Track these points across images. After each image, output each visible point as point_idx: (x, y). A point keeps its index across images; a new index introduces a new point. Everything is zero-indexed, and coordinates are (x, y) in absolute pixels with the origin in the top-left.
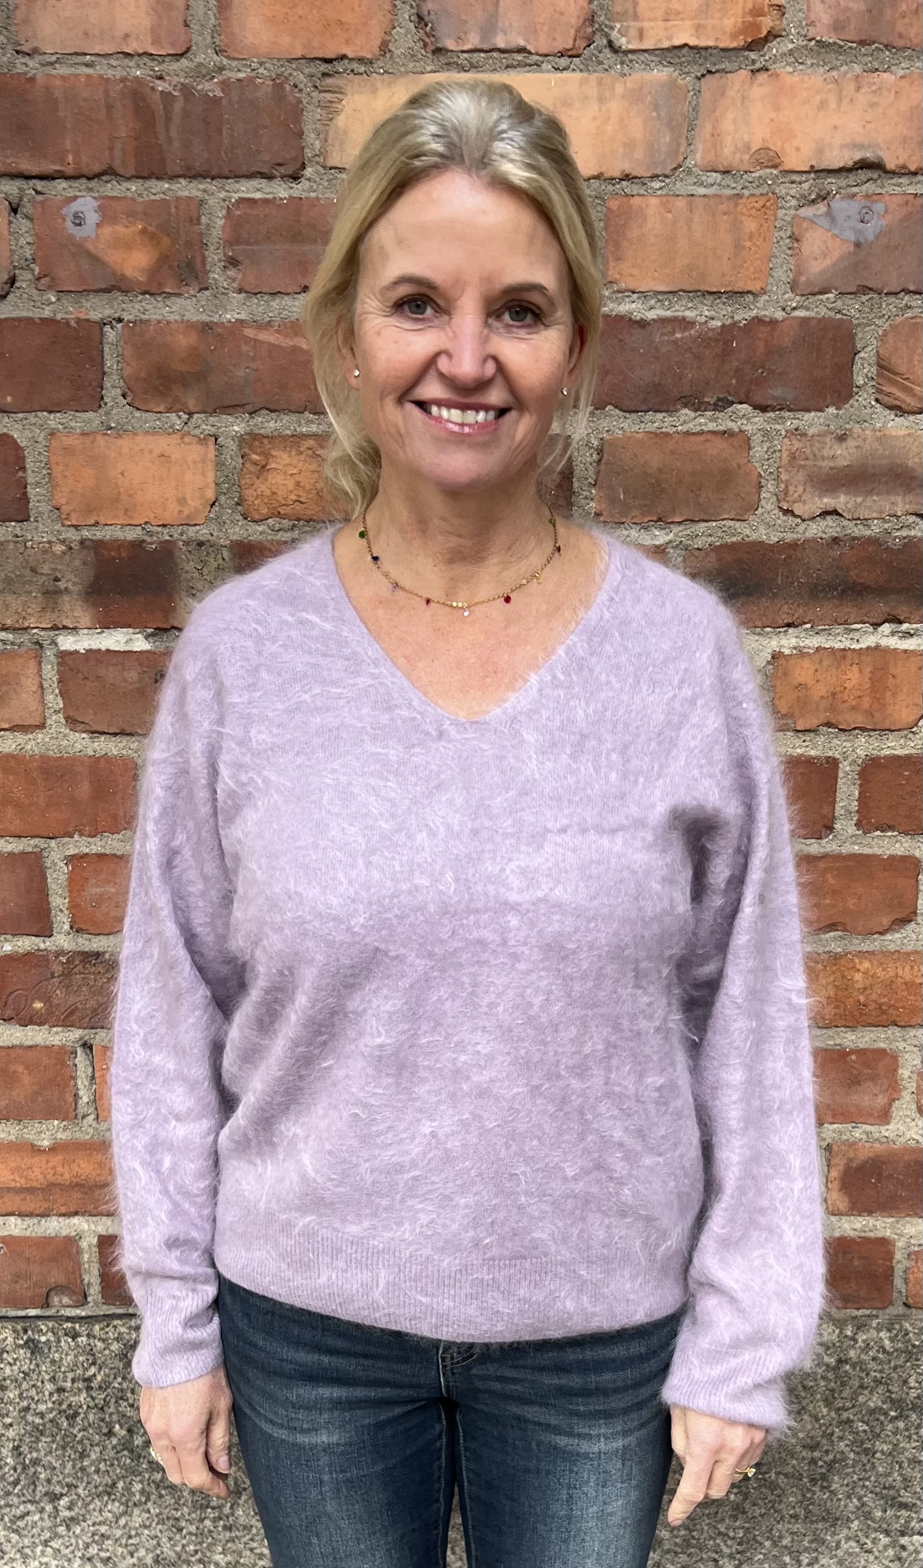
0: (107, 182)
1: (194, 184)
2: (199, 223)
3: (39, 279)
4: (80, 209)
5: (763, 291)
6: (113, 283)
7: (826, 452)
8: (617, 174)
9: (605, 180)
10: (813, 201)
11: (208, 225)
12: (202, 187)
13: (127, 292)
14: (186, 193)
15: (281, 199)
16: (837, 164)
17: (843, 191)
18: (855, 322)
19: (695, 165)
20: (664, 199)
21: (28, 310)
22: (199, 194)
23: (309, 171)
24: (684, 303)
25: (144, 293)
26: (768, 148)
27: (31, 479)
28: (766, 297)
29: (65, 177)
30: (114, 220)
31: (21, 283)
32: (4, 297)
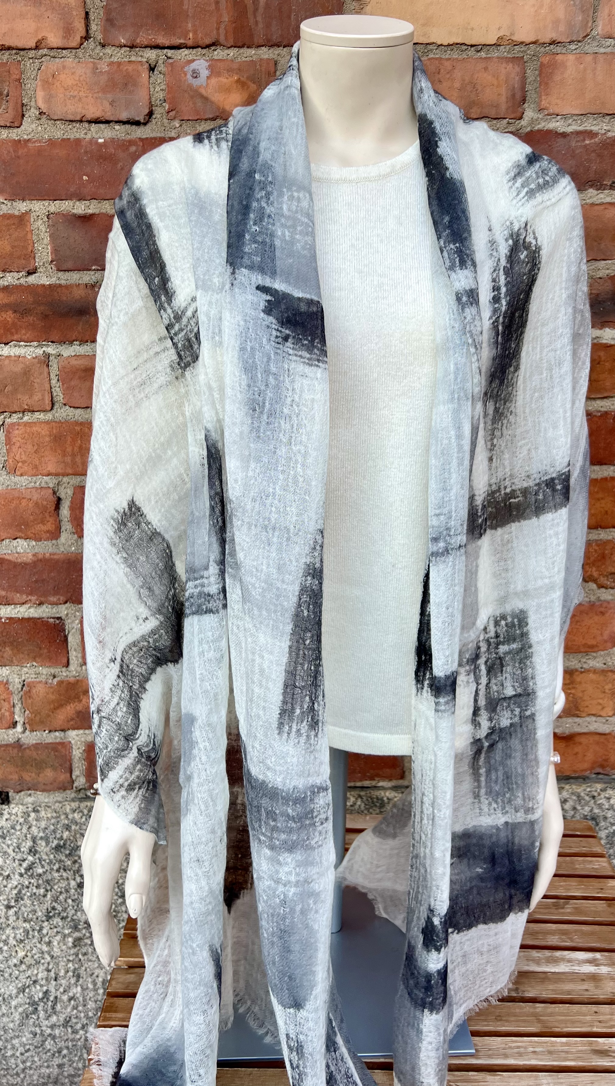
0: (215, 50)
1: (272, 50)
2: (275, 75)
3: (168, 112)
4: (197, 67)
6: (218, 114)
8: (547, 40)
9: (539, 45)
12: (276, 52)
14: (266, 57)
19: (598, 34)
20: (578, 56)
21: (161, 132)
22: (275, 57)
24: (590, 121)
29: (187, 47)
30: (218, 74)
31: (157, 115)
32: (145, 124)
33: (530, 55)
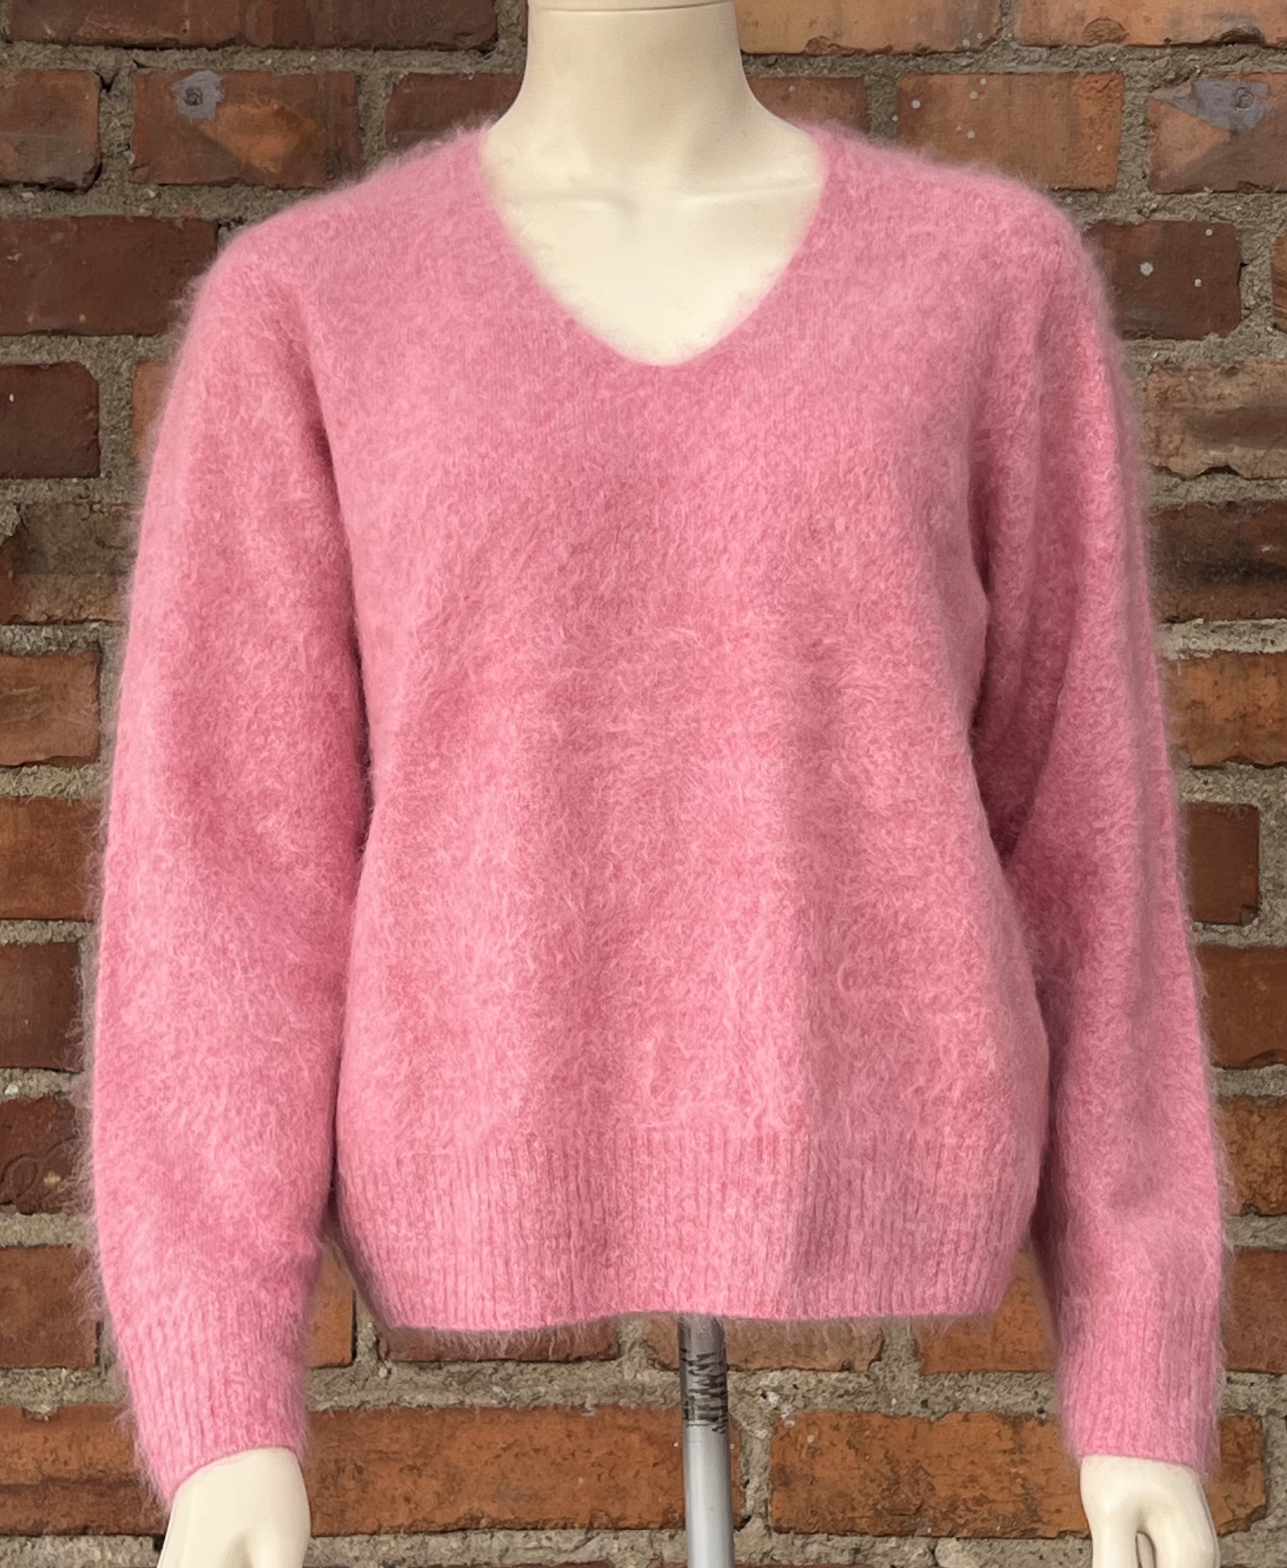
0: (236, 53)
1: (350, 55)
2: (356, 103)
3: (134, 169)
4: (197, 85)
5: (1111, 190)
6: (236, 174)
7: (1211, 391)
8: (910, 48)
9: (894, 56)
10: (1172, 82)
11: (367, 106)
12: (360, 60)
13: (254, 185)
14: (339, 67)
15: (466, 75)
16: (1200, 38)
17: (1210, 70)
18: (1239, 227)
19: (1013, 39)
20: (974, 77)
21: (116, 207)
22: (358, 69)
23: (502, 43)
25: (278, 188)
26: (1107, 19)
27: (105, 420)
28: (1115, 197)
29: (179, 46)
30: (241, 98)
31: (111, 174)
32: (86, 190)
33: (876, 75)
